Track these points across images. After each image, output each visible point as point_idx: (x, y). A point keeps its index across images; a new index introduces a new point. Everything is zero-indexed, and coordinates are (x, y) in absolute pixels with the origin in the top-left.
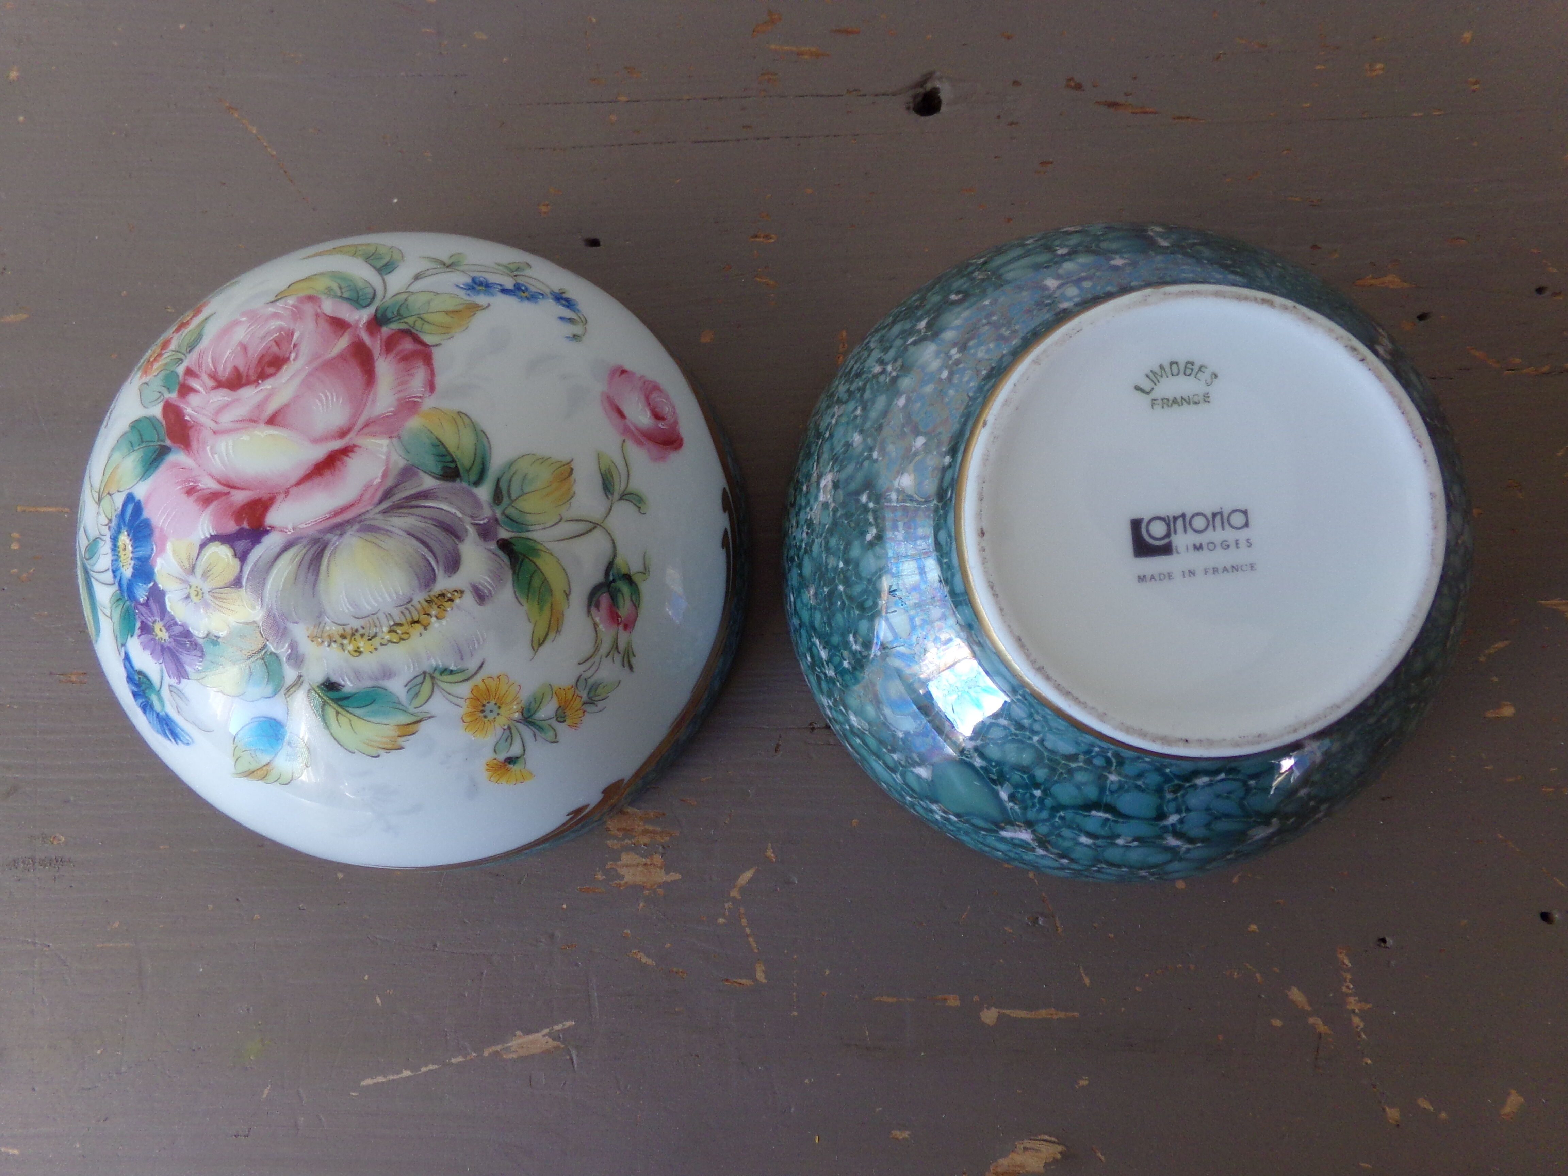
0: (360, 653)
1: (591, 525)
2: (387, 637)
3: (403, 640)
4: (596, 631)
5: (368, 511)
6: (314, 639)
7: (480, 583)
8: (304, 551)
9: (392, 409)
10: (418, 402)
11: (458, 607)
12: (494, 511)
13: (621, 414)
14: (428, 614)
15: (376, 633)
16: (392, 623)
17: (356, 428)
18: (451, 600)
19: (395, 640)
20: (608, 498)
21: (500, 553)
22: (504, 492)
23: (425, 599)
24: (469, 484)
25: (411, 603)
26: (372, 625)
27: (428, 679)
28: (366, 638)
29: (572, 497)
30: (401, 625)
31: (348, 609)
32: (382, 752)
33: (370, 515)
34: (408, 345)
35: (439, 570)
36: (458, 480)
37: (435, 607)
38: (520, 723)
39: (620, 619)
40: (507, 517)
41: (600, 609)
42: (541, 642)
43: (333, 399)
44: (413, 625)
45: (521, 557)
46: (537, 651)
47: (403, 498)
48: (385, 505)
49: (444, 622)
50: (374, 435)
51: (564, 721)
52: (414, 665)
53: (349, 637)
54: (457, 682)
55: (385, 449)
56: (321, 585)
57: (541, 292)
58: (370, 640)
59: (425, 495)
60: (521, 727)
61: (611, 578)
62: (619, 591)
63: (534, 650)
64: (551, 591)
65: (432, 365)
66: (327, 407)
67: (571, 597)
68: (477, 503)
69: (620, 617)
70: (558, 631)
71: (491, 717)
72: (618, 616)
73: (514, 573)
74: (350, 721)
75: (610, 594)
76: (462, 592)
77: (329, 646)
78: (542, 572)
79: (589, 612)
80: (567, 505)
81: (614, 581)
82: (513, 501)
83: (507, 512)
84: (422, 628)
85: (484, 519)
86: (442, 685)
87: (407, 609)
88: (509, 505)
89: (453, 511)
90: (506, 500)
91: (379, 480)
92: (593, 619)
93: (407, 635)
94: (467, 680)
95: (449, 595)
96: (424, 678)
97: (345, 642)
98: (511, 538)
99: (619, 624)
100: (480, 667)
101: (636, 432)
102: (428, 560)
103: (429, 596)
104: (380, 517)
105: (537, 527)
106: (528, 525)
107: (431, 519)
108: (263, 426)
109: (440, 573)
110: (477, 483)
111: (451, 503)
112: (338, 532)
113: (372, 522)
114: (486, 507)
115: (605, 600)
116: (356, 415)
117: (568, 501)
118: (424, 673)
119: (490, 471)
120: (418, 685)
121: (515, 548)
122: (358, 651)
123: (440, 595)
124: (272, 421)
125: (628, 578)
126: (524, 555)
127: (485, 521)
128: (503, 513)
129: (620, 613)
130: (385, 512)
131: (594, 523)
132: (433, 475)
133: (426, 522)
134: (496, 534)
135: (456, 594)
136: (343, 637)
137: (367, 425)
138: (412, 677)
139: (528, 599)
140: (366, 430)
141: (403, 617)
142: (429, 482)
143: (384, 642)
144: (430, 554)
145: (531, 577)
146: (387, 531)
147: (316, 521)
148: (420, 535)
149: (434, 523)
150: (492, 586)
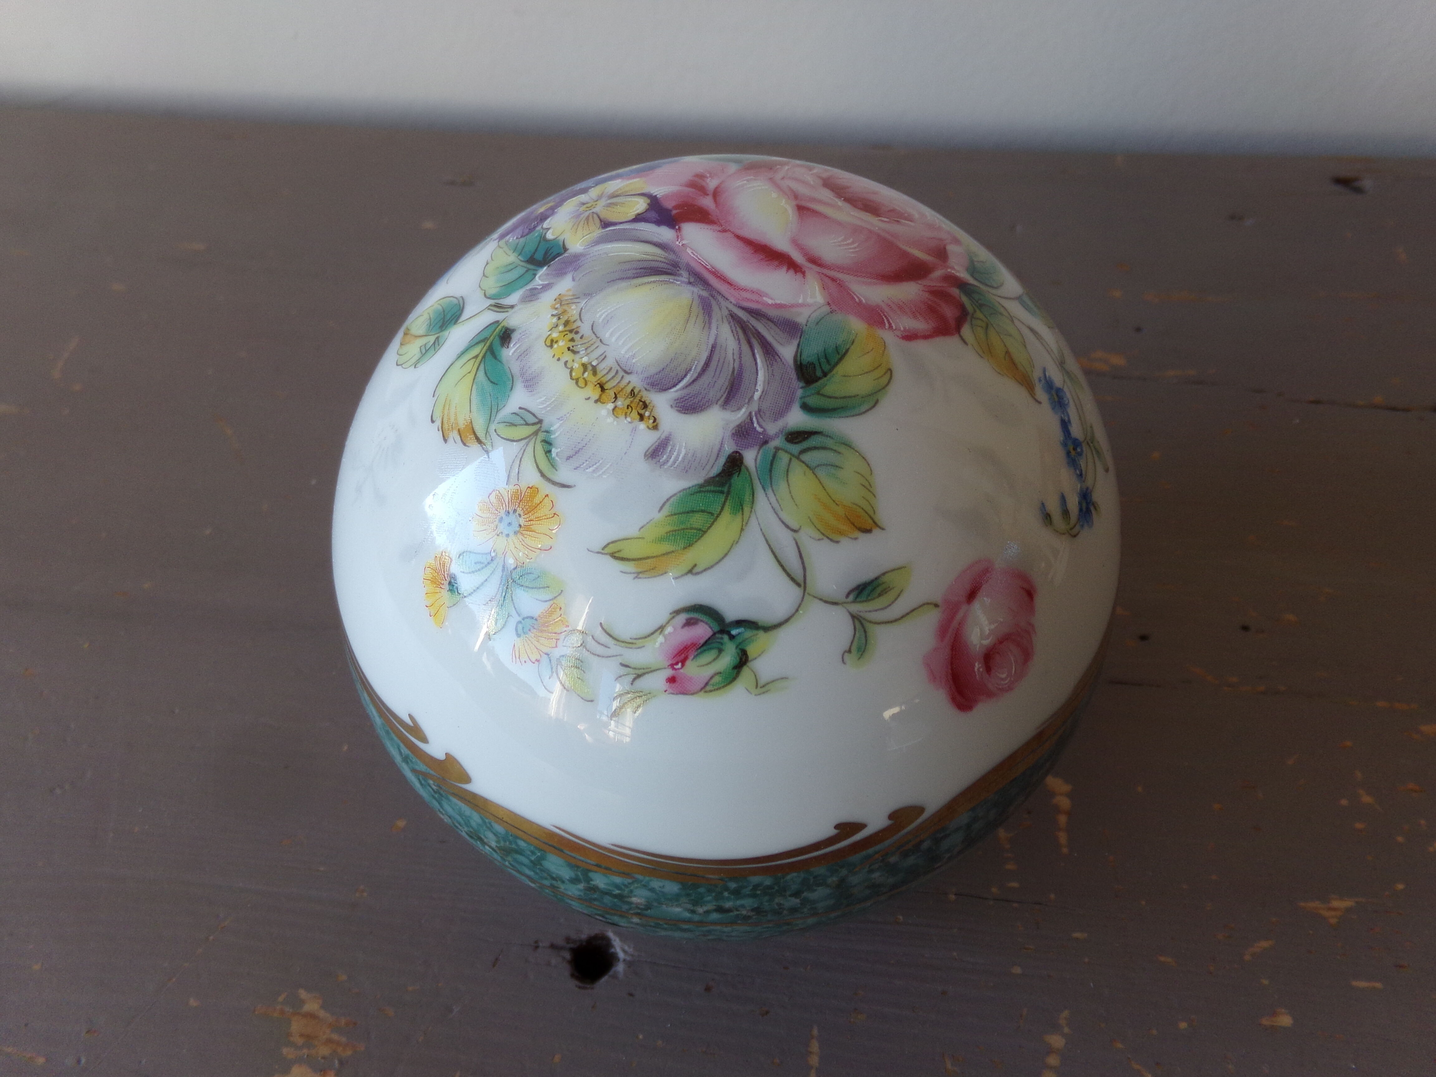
0: (551, 346)
1: (800, 578)
2: (576, 365)
3: (577, 383)
4: (652, 634)
5: (728, 300)
6: (558, 300)
7: (674, 446)
8: (660, 259)
9: (864, 301)
10: (885, 325)
11: (635, 429)
12: (777, 435)
13: (972, 595)
14: (616, 397)
15: (578, 352)
16: (594, 363)
17: (826, 271)
18: (642, 417)
19: (574, 374)
20: (847, 596)
21: (722, 461)
22: (805, 445)
23: (634, 387)
24: (801, 398)
25: (625, 374)
26: (588, 345)
27: (535, 428)
28: (570, 344)
29: (831, 540)
30: (595, 372)
31: (600, 317)
32: (438, 423)
33: (724, 303)
34: (949, 312)
35: (677, 391)
36: (802, 384)
37: (628, 402)
38: (503, 570)
39: (680, 665)
40: (774, 456)
41: (686, 628)
42: (617, 555)
43: (851, 249)
44: (598, 385)
45: (725, 489)
46: (602, 554)
47: (756, 330)
48: (741, 314)
49: (610, 419)
50: (824, 288)
51: (519, 635)
52: (547, 406)
53: (568, 328)
54: (538, 467)
55: (809, 300)
56: (623, 284)
57: (1084, 473)
58: (569, 349)
59: (769, 351)
60: (499, 573)
61: (734, 632)
62: (720, 651)
63: (603, 549)
64: (690, 545)
65: (937, 336)
66: (839, 246)
67: (690, 578)
68: (780, 413)
69: (683, 665)
70: (638, 575)
71: (502, 527)
72: (683, 662)
73: (701, 486)
74: (469, 372)
75: (712, 635)
76: (655, 427)
77: (552, 315)
78: (712, 524)
79: (677, 612)
80: (818, 535)
81: (732, 637)
82: (798, 458)
83: (781, 454)
84: (597, 397)
85: (761, 426)
86: (530, 449)
87: (617, 372)
88: (791, 454)
89: (760, 387)
90: (795, 449)
91: (770, 302)
92: (668, 623)
93: (583, 386)
94: (543, 475)
95: (647, 414)
96: (534, 424)
97: (561, 328)
98: (747, 469)
99: (672, 666)
100: (564, 486)
101: (955, 624)
102: (685, 376)
103: (640, 391)
104: (726, 312)
105: (773, 499)
106: (772, 487)
107: (741, 366)
108: (794, 203)
109: (673, 393)
110: (806, 408)
111: (768, 382)
112: (692, 280)
113: (715, 307)
114: (780, 424)
115: (702, 631)
116: (840, 269)
117: (823, 534)
118: (540, 421)
119: (828, 420)
120: (524, 420)
121: (735, 477)
122: (552, 343)
123: (644, 403)
124: (801, 209)
125: (743, 661)
126: (728, 493)
127: (759, 429)
128: (777, 449)
129: (688, 663)
130: (733, 316)
131: (805, 583)
132: (799, 355)
133: (734, 360)
134: (747, 446)
135: (651, 421)
136: (566, 323)
137: (833, 280)
138: (533, 410)
139: (669, 516)
140: (827, 280)
141: (605, 372)
142: (787, 352)
143: (569, 365)
144: (696, 375)
145: (703, 511)
146: (710, 323)
147: (699, 259)
148: (715, 358)
149: (736, 369)
150: (674, 462)
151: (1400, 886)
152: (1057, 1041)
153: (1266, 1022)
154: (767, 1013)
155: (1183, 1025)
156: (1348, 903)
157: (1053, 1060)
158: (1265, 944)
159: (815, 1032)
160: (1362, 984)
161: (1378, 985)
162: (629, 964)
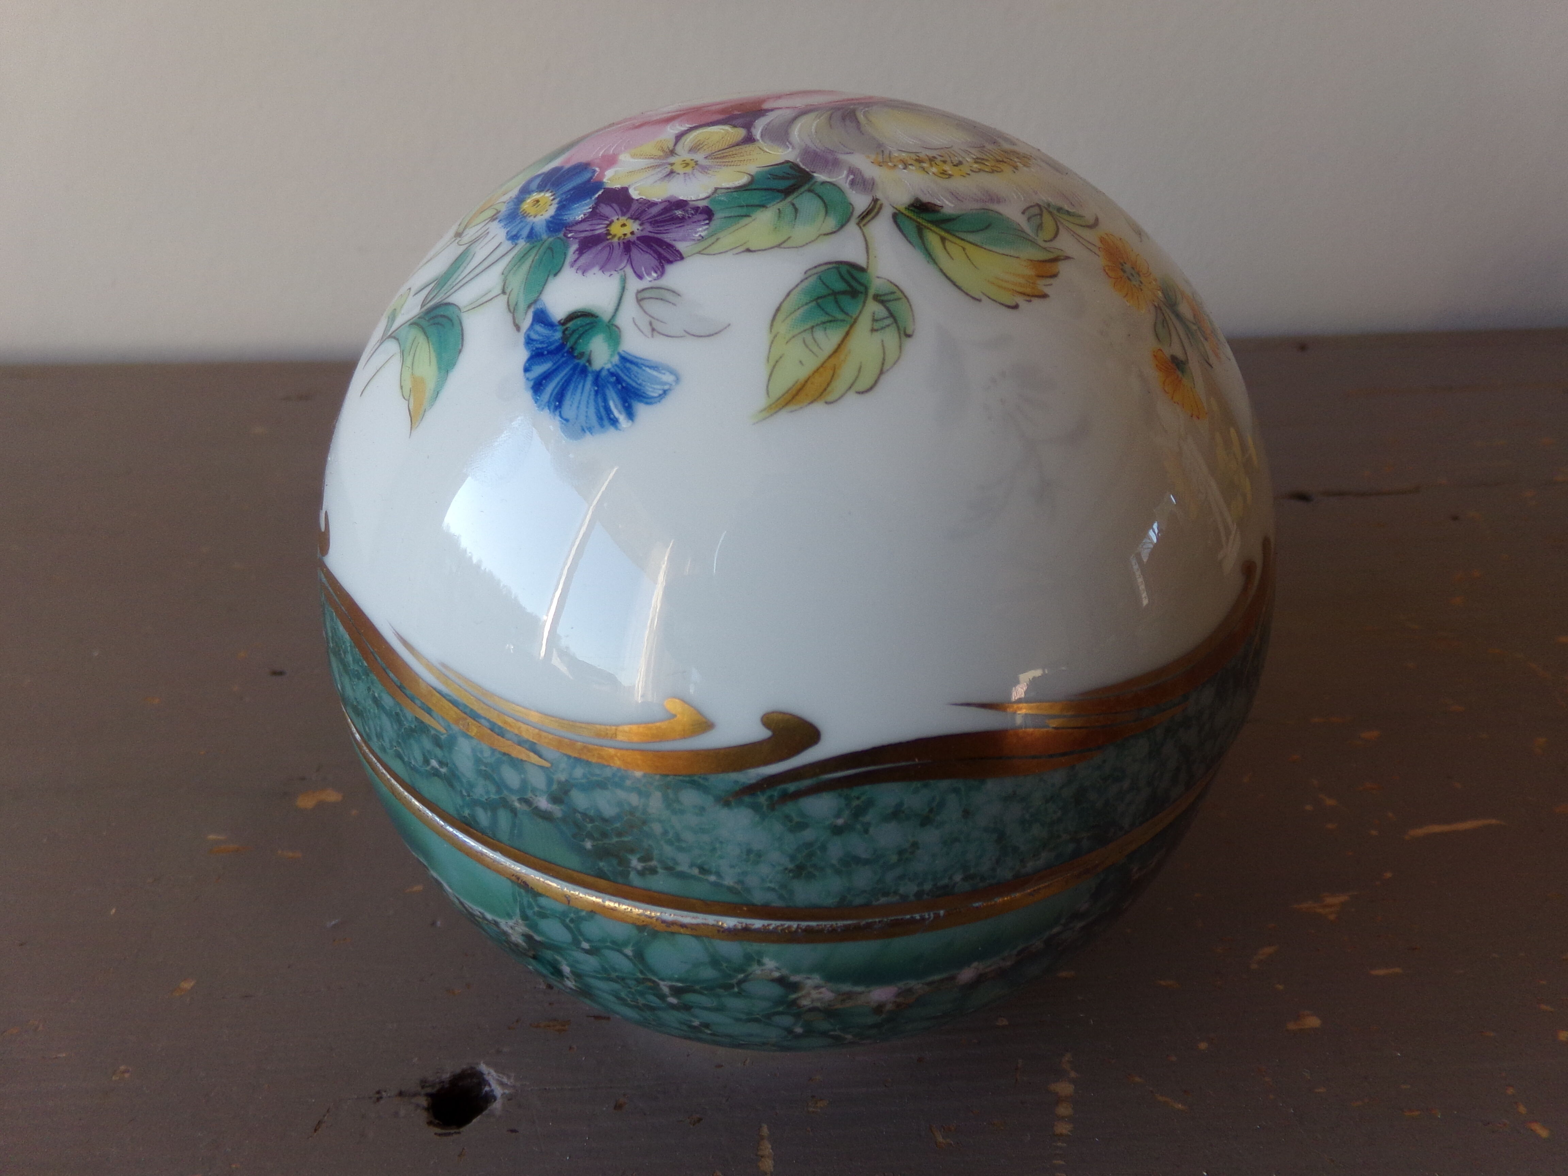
0: (950, 175)
2: (976, 166)
3: (996, 172)
6: (881, 165)
15: (960, 162)
19: (986, 171)
27: (1046, 213)
28: (949, 164)
31: (912, 142)
32: (1020, 300)
52: (1021, 196)
53: (927, 162)
58: (956, 166)
74: (963, 249)
77: (905, 169)
86: (1065, 224)
93: (999, 170)
96: (1041, 212)
97: (925, 166)
118: (1039, 206)
120: (1035, 217)
122: (946, 175)
136: (920, 161)
138: (1025, 206)
143: (974, 169)
151: (1389, 875)
152: (1064, 1088)
153: (1291, 1026)
154: (700, 1120)
155: (1203, 1046)
156: (1343, 898)
157: (1064, 1110)
158: (1269, 950)
159: (765, 1131)
160: (1381, 972)
161: (1398, 970)
162: (509, 1098)
